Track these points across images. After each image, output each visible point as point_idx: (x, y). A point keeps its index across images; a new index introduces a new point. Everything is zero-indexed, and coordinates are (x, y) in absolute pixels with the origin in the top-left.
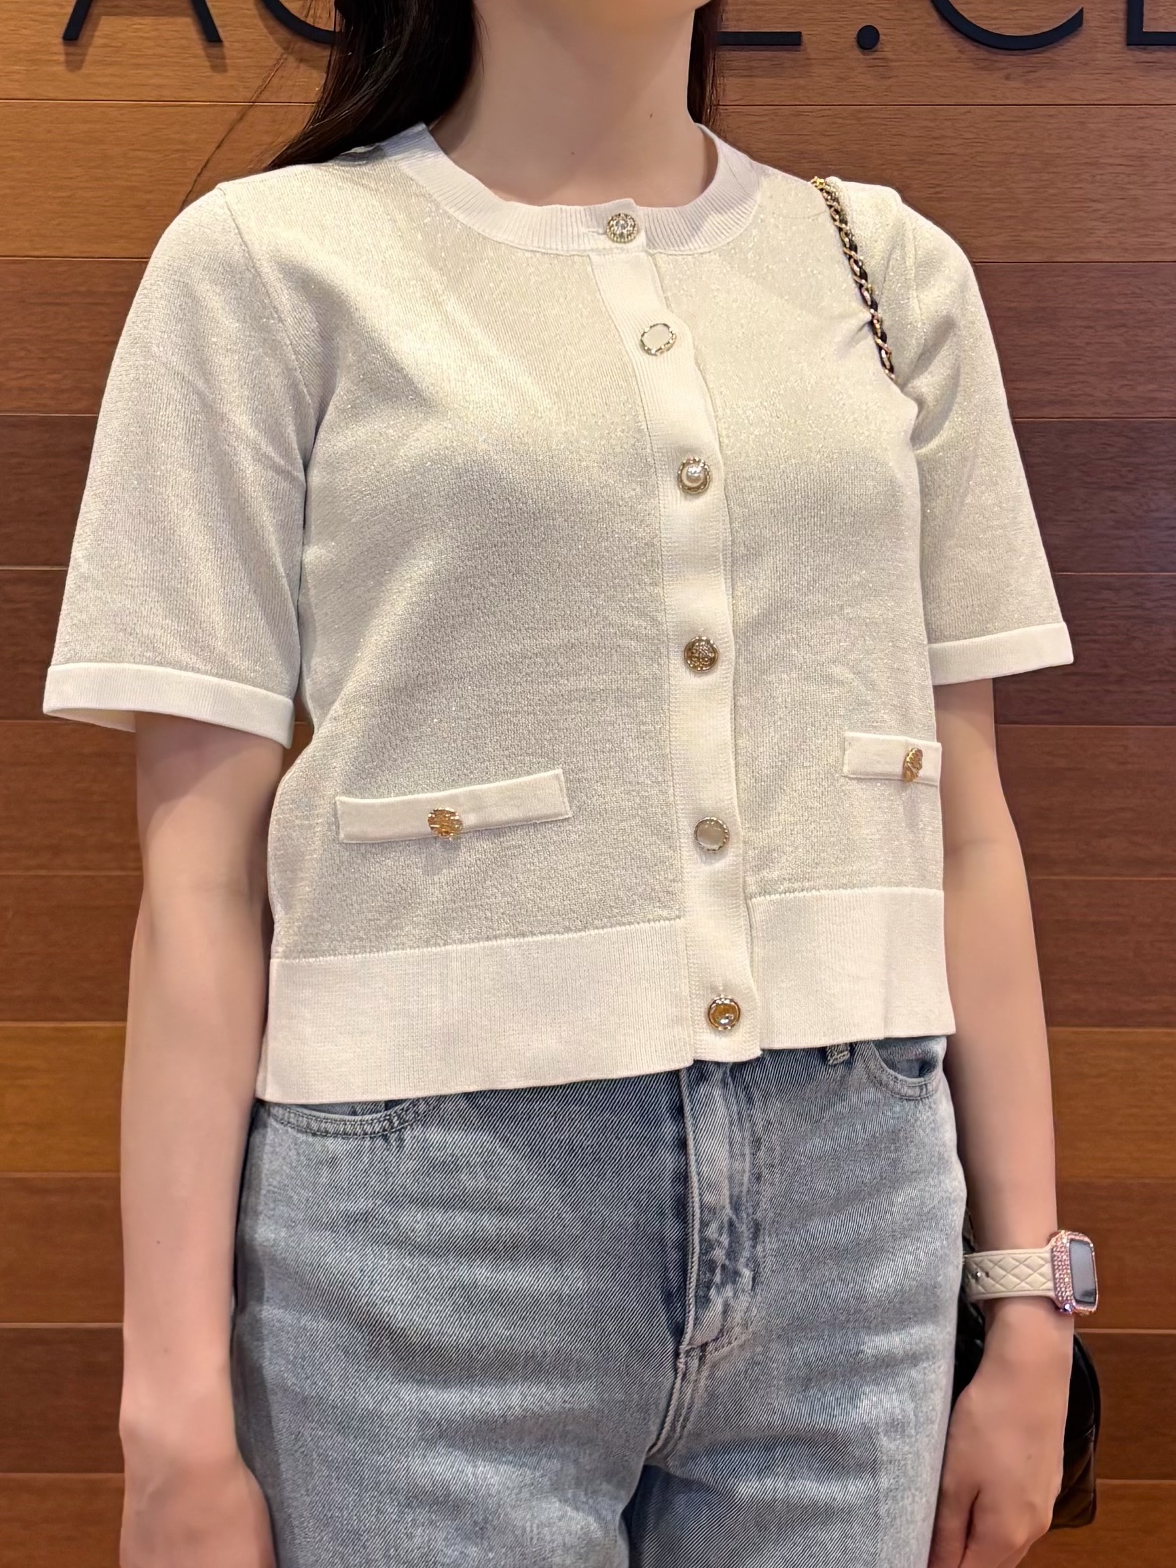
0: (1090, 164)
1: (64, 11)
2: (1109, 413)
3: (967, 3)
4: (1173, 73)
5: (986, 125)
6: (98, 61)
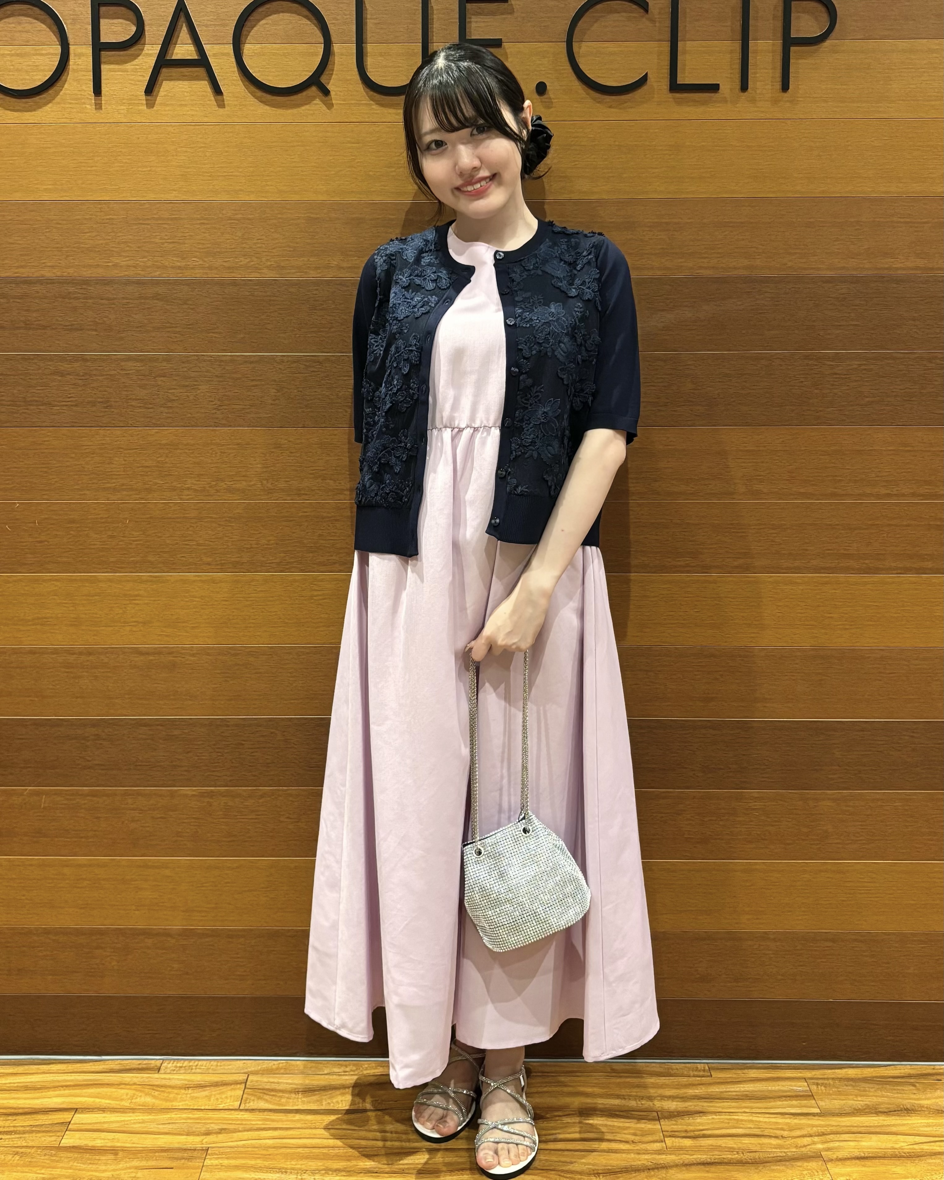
1: (145, 79)
2: (659, 273)
3: (590, 70)
4: (692, 104)
5: (599, 131)
6: (162, 104)
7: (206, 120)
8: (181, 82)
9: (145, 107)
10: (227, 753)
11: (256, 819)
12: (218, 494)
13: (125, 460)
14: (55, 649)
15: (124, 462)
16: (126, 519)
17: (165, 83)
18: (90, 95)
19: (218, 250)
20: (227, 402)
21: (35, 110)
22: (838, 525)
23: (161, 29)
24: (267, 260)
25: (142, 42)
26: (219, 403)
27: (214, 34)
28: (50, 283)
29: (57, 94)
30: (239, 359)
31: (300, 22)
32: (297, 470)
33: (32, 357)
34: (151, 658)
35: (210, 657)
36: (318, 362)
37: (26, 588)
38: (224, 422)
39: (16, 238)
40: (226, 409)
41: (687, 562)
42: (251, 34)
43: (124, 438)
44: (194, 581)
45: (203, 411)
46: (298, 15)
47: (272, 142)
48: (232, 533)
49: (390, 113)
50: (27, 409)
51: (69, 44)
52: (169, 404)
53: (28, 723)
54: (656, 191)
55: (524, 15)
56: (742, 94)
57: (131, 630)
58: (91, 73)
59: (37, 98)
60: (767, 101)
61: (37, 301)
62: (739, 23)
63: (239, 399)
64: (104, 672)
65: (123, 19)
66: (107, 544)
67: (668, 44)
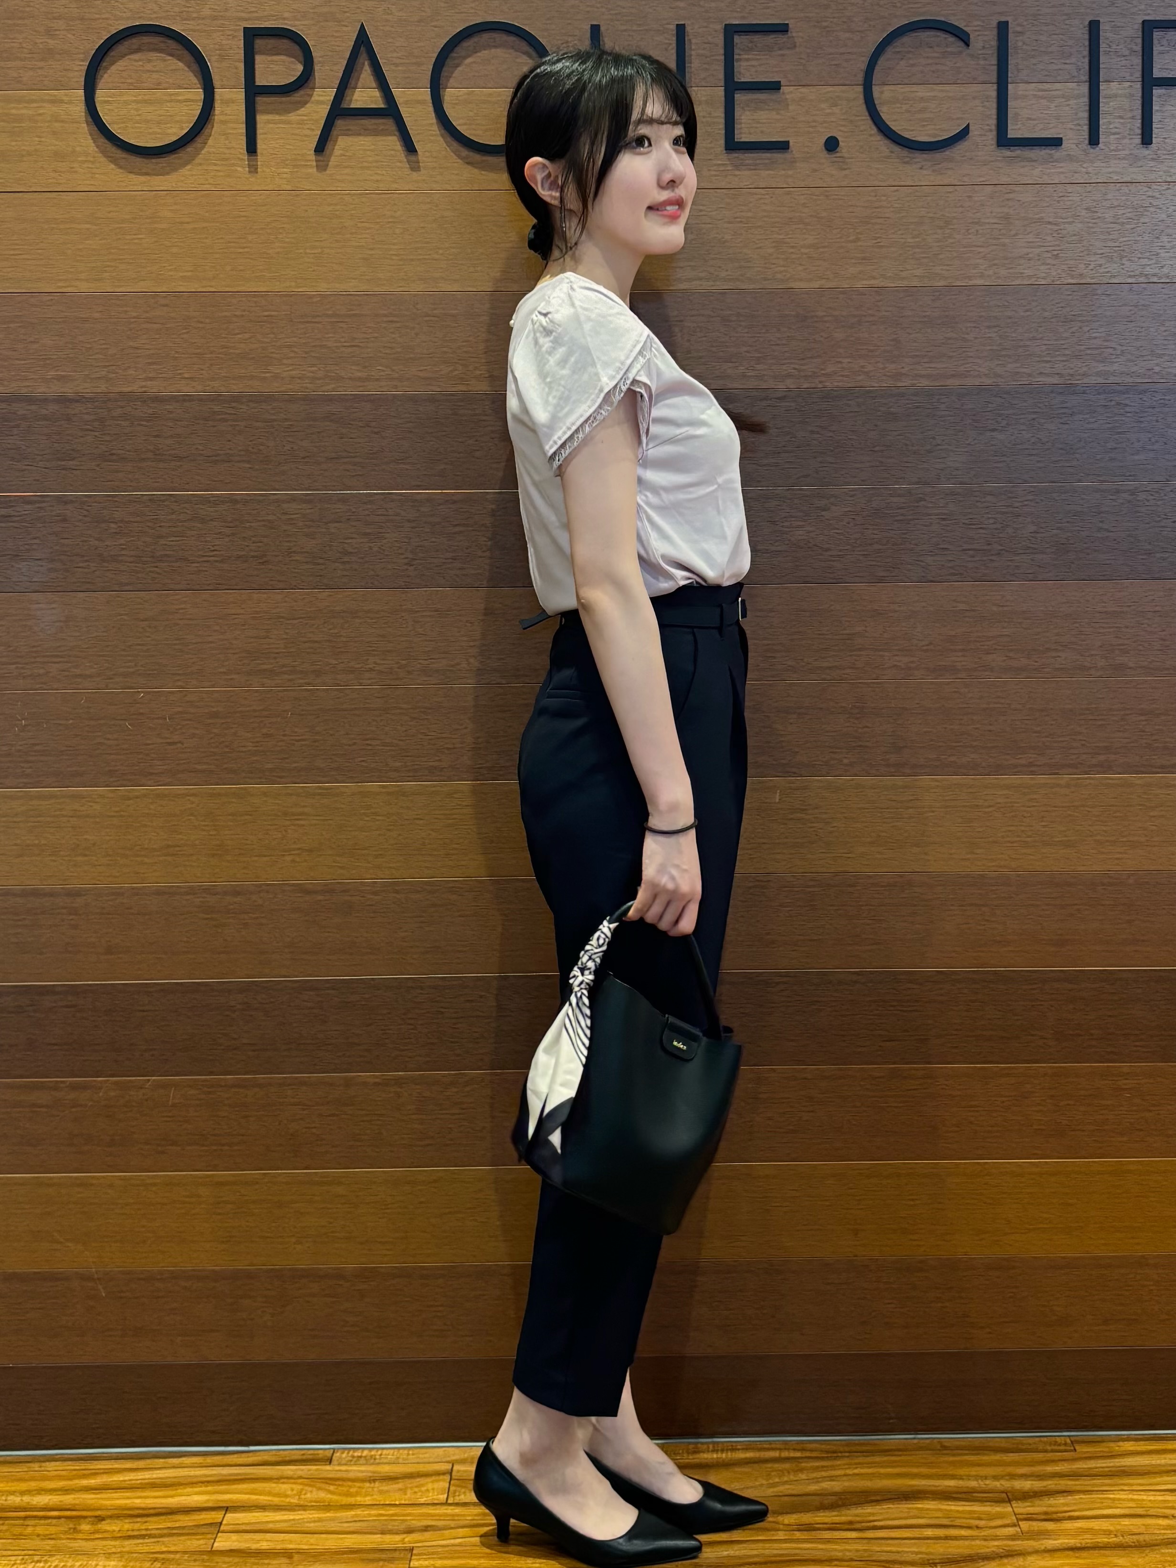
0: (976, 223)
1: (314, 133)
2: (988, 381)
3: (895, 121)
4: (1027, 164)
5: (908, 199)
6: (337, 166)
7: (395, 186)
8: (361, 138)
9: (315, 170)
10: (422, 1024)
11: (459, 1114)
12: (410, 676)
14: (189, 887)
15: (285, 636)
16: (287, 711)
17: (341, 139)
18: (241, 153)
19: (412, 356)
20: (421, 555)
21: (168, 174)
23: (335, 68)
24: (476, 368)
25: (311, 85)
26: (410, 556)
27: (406, 75)
28: (190, 401)
29: (198, 152)
30: (439, 497)
31: (518, 60)
32: (515, 645)
33: (163, 498)
34: (320, 898)
35: (398, 896)
37: (152, 807)
38: (418, 580)
39: (143, 341)
40: (420, 564)
41: (1031, 760)
42: (454, 75)
43: (285, 604)
44: (378, 793)
45: (390, 567)
46: (516, 51)
47: (484, 215)
48: (429, 729)
50: (157, 567)
51: (214, 88)
52: (346, 559)
53: (152, 990)
54: (982, 276)
55: (808, 51)
56: (1092, 150)
57: (293, 861)
58: (244, 126)
59: (172, 158)
60: (1124, 159)
61: (171, 424)
62: (1087, 60)
63: (437, 551)
64: (257, 918)
65: (286, 55)
66: (262, 746)
67: (995, 87)
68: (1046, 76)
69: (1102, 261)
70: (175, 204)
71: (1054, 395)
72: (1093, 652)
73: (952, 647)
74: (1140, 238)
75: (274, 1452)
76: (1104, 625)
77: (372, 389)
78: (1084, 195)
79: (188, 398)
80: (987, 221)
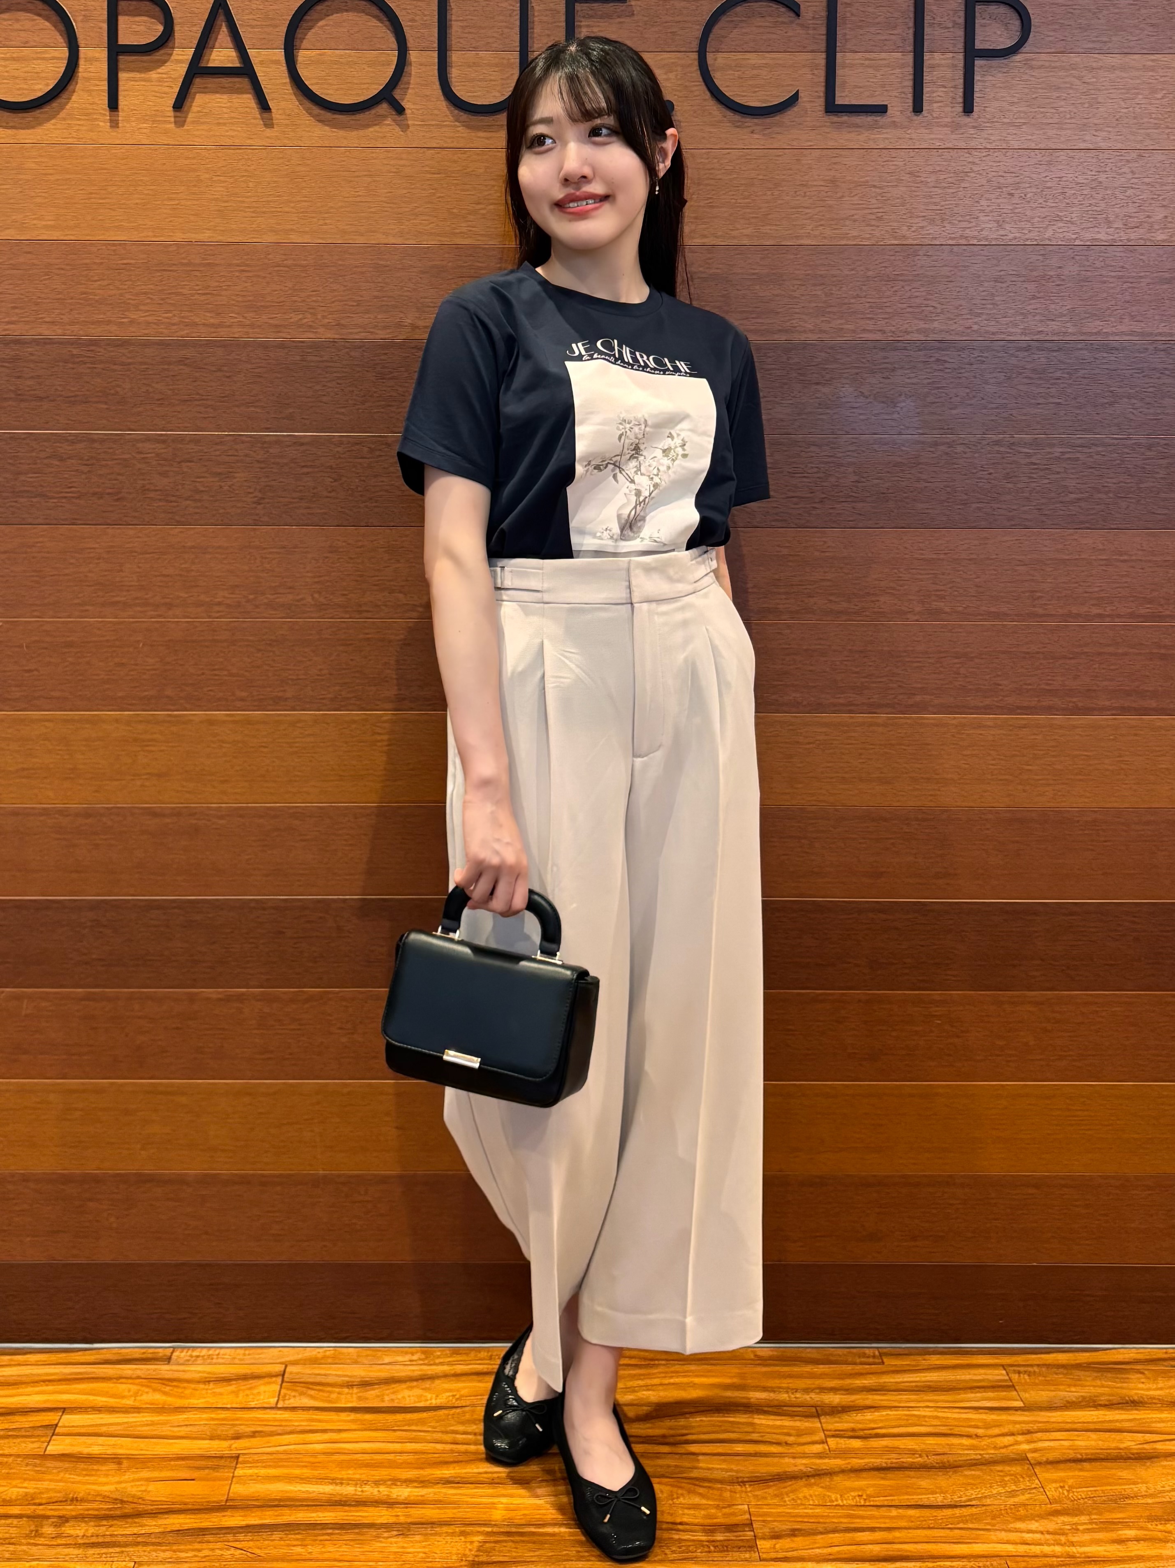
0: (803, 185)
1: (173, 90)
2: (813, 337)
3: (727, 86)
4: (853, 129)
5: (739, 161)
6: (193, 122)
7: (249, 142)
8: (218, 95)
9: (173, 125)
10: (263, 943)
12: (258, 610)
13: (139, 567)
14: (44, 809)
15: (138, 570)
16: (138, 642)
17: (198, 96)
18: (104, 109)
19: (263, 304)
20: (269, 494)
21: (33, 127)
22: (1038, 653)
23: (195, 29)
24: (324, 317)
25: (170, 44)
26: (260, 495)
27: (262, 36)
28: (50, 344)
29: (62, 108)
30: (287, 439)
31: (369, 24)
32: (357, 581)
33: (23, 436)
34: (168, 820)
35: (242, 820)
36: (386, 444)
37: (10, 731)
38: (266, 519)
39: (7, 287)
40: (268, 503)
41: (849, 699)
42: (307, 37)
43: (138, 539)
44: (224, 722)
45: (239, 505)
46: (367, 14)
47: (334, 171)
48: (274, 660)
49: (479, 137)
50: (16, 502)
51: (78, 47)
52: (197, 497)
54: (809, 236)
55: (646, 19)
56: (915, 118)
57: (142, 786)
58: (106, 83)
59: (37, 113)
60: (946, 126)
61: (32, 365)
62: (911, 31)
63: (285, 490)
64: (106, 840)
65: (148, 16)
66: (114, 674)
67: (824, 55)
68: (875, 46)
69: (925, 224)
70: (41, 156)
71: (874, 351)
72: (911, 597)
73: (775, 590)
74: (961, 202)
75: (116, 1351)
76: (922, 572)
77: (223, 334)
78: (907, 160)
79: (48, 342)
80: (815, 183)
